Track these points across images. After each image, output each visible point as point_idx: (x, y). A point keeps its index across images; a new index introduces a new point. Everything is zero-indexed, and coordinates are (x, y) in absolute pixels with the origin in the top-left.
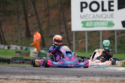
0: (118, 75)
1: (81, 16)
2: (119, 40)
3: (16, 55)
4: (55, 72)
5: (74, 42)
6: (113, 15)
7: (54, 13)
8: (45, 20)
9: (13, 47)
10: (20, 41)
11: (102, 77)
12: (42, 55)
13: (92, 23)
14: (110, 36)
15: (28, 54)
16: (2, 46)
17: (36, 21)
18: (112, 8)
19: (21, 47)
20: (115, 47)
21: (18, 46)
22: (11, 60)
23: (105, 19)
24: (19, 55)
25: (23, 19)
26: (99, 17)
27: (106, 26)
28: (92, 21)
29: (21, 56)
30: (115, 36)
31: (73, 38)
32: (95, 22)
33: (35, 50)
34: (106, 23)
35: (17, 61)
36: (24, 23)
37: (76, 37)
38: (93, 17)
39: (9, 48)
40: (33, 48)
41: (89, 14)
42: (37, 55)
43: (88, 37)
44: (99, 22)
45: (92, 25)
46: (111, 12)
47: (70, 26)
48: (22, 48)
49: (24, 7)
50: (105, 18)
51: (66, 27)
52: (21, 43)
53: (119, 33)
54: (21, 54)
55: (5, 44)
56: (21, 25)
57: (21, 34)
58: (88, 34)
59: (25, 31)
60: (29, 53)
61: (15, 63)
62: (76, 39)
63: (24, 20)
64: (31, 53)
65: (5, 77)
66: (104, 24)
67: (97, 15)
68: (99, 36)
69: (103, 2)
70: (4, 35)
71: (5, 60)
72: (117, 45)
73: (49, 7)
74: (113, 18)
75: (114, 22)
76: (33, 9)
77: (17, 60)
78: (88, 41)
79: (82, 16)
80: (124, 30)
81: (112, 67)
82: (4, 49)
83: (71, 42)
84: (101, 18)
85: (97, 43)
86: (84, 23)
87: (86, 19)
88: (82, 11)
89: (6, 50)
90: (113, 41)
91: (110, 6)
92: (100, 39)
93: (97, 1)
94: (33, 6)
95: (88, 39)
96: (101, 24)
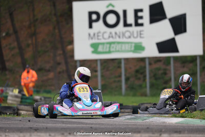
1: (89, 35)
2: (152, 74)
6: (142, 33)
7: (44, 30)
8: (30, 42)
12: (28, 101)
13: (108, 46)
14: (138, 68)
17: (16, 44)
18: (140, 21)
20: (146, 84)
26: (119, 37)
27: (131, 51)
28: (108, 43)
30: (145, 67)
32: (112, 45)
33: (16, 92)
34: (131, 46)
38: (109, 37)
40: (11, 89)
42: (19, 100)
43: (101, 70)
44: (120, 45)
45: (108, 50)
47: (72, 51)
50: (130, 37)
51: (64, 52)
53: (153, 62)
58: (101, 64)
60: (6, 97)
64: (9, 98)
66: (127, 47)
67: (116, 33)
68: (120, 67)
72: (150, 82)
73: (37, 20)
74: (143, 38)
75: (144, 45)
76: (9, 24)
78: (102, 76)
79: (92, 35)
80: (160, 57)
84: (123, 37)
85: (117, 79)
87: (98, 39)
88: (91, 26)
90: (141, 76)
91: (137, 17)
92: (121, 73)
93: (116, 9)
94: (9, 20)
95: (102, 73)
96: (123, 48)
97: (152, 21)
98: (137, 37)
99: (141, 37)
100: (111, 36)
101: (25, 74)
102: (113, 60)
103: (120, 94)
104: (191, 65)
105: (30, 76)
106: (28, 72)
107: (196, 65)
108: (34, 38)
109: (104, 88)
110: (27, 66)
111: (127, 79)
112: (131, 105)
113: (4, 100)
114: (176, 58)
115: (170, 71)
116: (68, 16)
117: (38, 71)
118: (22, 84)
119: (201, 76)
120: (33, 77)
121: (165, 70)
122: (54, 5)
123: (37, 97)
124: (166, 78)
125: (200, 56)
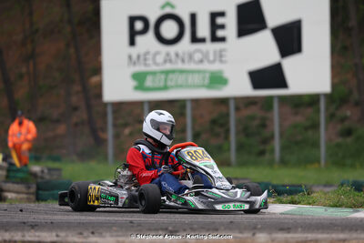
1: (130, 57)
2: (241, 128)
5: (109, 135)
6: (223, 53)
7: (49, 50)
8: (24, 70)
12: (20, 175)
13: (163, 77)
14: (215, 115)
18: (220, 33)
23: (201, 67)
26: (183, 61)
27: (203, 86)
28: (162, 72)
30: (228, 115)
31: (106, 123)
32: (171, 76)
34: (204, 78)
37: (115, 119)
38: (165, 61)
41: (153, 51)
42: (3, 173)
45: (162, 84)
47: (99, 86)
50: (201, 61)
51: (85, 89)
53: (242, 106)
62: (115, 126)
66: (196, 79)
67: (177, 55)
68: (183, 114)
69: (193, 17)
72: (237, 142)
73: (37, 31)
74: (225, 62)
75: (227, 75)
79: (134, 57)
80: (255, 97)
83: (102, 135)
84: (189, 62)
86: (140, 79)
87: (146, 65)
88: (132, 43)
90: (221, 130)
91: (214, 27)
92: (185, 125)
93: (177, 12)
96: (190, 81)
97: (242, 32)
98: (214, 61)
99: (221, 61)
100: (168, 60)
101: (14, 127)
102: (171, 102)
104: (309, 111)
105: (24, 130)
106: (21, 124)
107: (318, 111)
108: (31, 63)
110: (19, 112)
111: (196, 136)
114: (282, 99)
115: (272, 120)
117: (38, 121)
118: (10, 144)
119: (326, 129)
120: (29, 132)
121: (264, 119)
122: (68, 5)
123: (36, 168)
124: (265, 133)
125: (326, 95)
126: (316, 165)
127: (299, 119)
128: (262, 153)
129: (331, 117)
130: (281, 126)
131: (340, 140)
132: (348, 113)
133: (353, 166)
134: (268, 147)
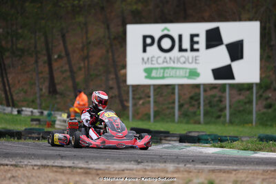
0: (205, 160)
1: (143, 59)
2: (207, 102)
3: (32, 125)
4: (98, 155)
5: (130, 104)
6: (197, 58)
7: (97, 53)
8: (82, 65)
9: (27, 111)
10: (38, 101)
11: (178, 164)
13: (162, 71)
14: (192, 94)
15: (52, 124)
16: (9, 109)
17: (67, 67)
18: (196, 46)
19: (40, 111)
20: (200, 112)
21: (34, 108)
22: (23, 134)
23: (184, 66)
24: (36, 124)
25: (45, 63)
26: (174, 62)
27: (185, 77)
28: (162, 68)
29: (41, 127)
30: (199, 94)
31: (128, 97)
32: (166, 71)
33: (65, 116)
35: (33, 135)
36: (46, 69)
37: (134, 95)
38: (164, 62)
39: (19, 112)
40: (60, 113)
41: (156, 57)
42: (67, 125)
43: (154, 95)
44: (175, 70)
45: (161, 75)
46: (195, 54)
47: (125, 75)
48: (42, 113)
49: (47, 43)
50: (184, 63)
51: (117, 77)
52: (41, 105)
53: (208, 89)
54: (40, 124)
55: (14, 106)
56: (42, 73)
57: (41, 90)
58: (155, 90)
59: (47, 84)
60: (54, 121)
61: (30, 138)
62: (133, 98)
63: (46, 65)
64: (57, 122)
65: (13, 163)
66: (182, 73)
67: (170, 58)
68: (173, 93)
69: (180, 37)
70: (12, 90)
71: (13, 133)
72: (204, 110)
73: (90, 43)
74: (198, 63)
75: (199, 71)
76: (61, 47)
77: (34, 133)
78: (155, 102)
79: (146, 59)
80: (216, 84)
81: (195, 148)
82: (11, 114)
83: (126, 104)
84: (177, 63)
85: (171, 106)
86: (148, 72)
87: (152, 64)
88: (144, 51)
89: (16, 115)
90: (196, 103)
91: (193, 42)
92: (174, 100)
93: (170, 33)
94: (61, 42)
95: (155, 99)
96: (178, 74)
97: (209, 46)
98: (192, 63)
99: (196, 63)
102: (167, 86)
103: (173, 121)
104: (248, 92)
107: (252, 93)
108: (86, 61)
109: (157, 114)
111: (181, 106)
112: (178, 133)
113: (51, 125)
114: (231, 86)
115: (225, 98)
116: (122, 39)
119: (257, 104)
121: (221, 97)
122: (108, 28)
124: (222, 105)
125: (257, 84)
126: (250, 125)
127: (241, 97)
128: (219, 117)
129: (260, 97)
130: (230, 101)
131: (265, 110)
132: (270, 95)
133: (271, 126)
134: (223, 114)
